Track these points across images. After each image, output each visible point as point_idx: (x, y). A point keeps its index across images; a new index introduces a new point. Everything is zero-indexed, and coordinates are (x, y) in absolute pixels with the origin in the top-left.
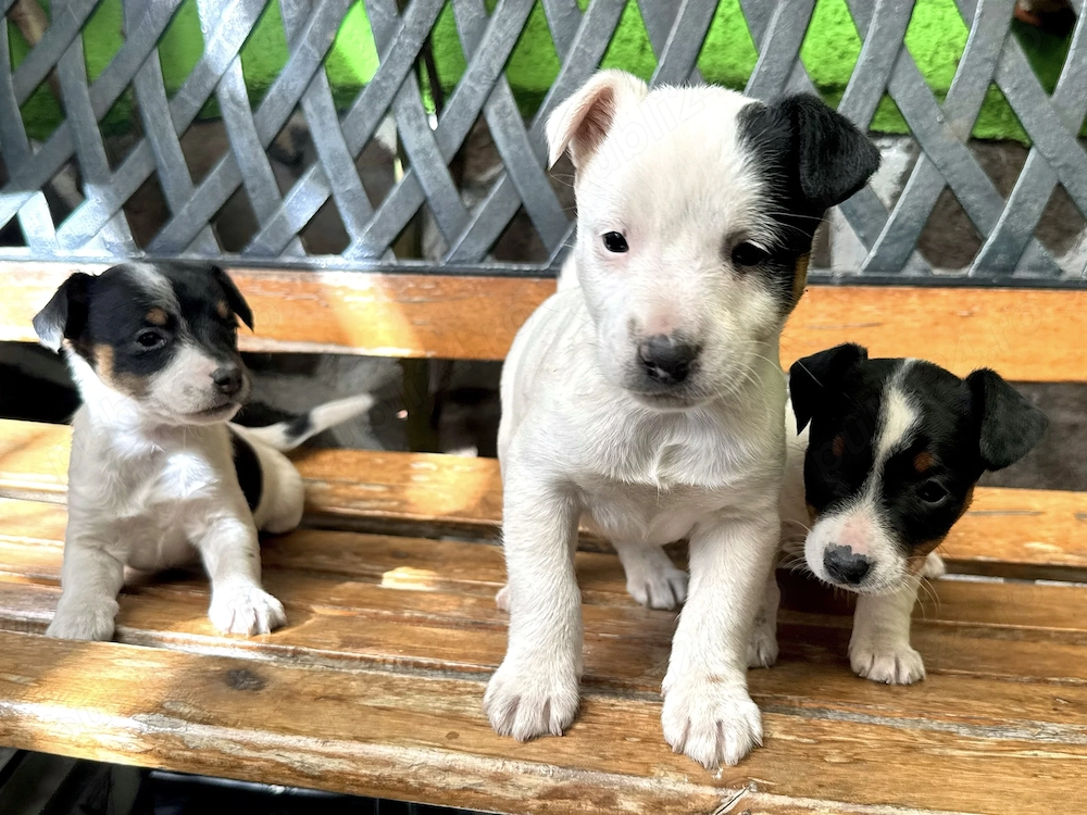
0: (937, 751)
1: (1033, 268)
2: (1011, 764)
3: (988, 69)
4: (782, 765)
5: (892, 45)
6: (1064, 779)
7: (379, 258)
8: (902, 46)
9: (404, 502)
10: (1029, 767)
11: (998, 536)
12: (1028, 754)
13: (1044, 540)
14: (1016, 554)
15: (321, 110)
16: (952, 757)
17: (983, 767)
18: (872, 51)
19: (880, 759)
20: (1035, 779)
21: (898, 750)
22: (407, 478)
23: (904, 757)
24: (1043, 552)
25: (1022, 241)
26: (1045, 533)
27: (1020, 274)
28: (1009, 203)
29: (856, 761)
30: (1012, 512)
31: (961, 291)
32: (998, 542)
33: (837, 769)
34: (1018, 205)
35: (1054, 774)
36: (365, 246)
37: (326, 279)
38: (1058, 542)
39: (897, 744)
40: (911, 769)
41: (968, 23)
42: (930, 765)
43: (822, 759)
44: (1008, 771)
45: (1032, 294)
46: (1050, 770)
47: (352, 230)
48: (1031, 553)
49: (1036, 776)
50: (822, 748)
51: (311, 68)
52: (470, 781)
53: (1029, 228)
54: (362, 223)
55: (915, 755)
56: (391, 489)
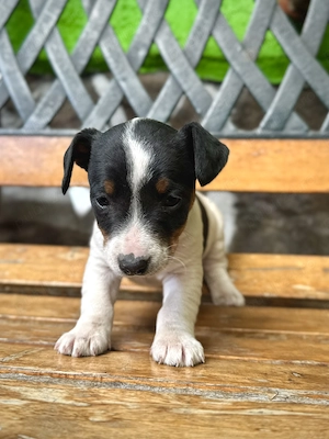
0: (182, 411)
2: (239, 420)
4: (52, 424)
6: (280, 431)
8: (219, 10)
10: (253, 422)
11: (277, 281)
12: (256, 411)
13: (304, 284)
14: (287, 292)
16: (193, 415)
17: (217, 423)
19: (134, 417)
20: (256, 433)
21: (151, 410)
23: (155, 416)
24: (303, 291)
26: (305, 280)
29: (114, 420)
30: (286, 268)
32: (277, 285)
33: (95, 427)
35: (273, 427)
38: (312, 285)
39: (152, 405)
40: (158, 426)
42: (173, 422)
43: (87, 418)
44: (237, 426)
46: (270, 425)
48: (296, 291)
49: (258, 429)
50: (90, 410)
55: (164, 414)
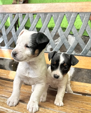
1: (89, 54)
3: (85, 28)
5: (72, 25)
7: (8, 47)
8: (73, 25)
9: (8, 77)
11: (81, 89)
14: (83, 92)
15: (4, 30)
18: (69, 25)
22: (9, 74)
24: (87, 92)
25: (88, 51)
26: (88, 89)
27: (87, 55)
28: (86, 45)
30: (84, 86)
31: (79, 56)
32: (81, 90)
34: (87, 46)
36: (7, 46)
37: (2, 49)
38: (89, 91)
41: (82, 22)
45: (89, 58)
47: (6, 44)
48: (85, 92)
50: (45, 112)
51: (3, 25)
52: (4, 110)
53: (89, 49)
54: (7, 43)
56: (7, 75)
